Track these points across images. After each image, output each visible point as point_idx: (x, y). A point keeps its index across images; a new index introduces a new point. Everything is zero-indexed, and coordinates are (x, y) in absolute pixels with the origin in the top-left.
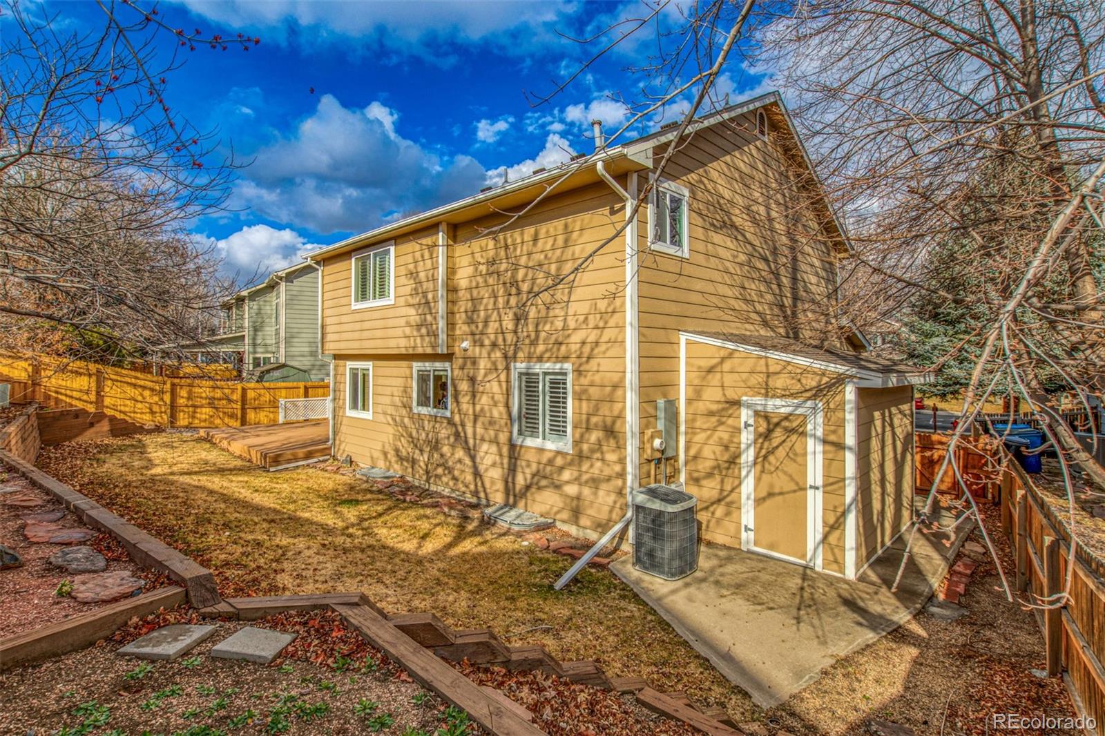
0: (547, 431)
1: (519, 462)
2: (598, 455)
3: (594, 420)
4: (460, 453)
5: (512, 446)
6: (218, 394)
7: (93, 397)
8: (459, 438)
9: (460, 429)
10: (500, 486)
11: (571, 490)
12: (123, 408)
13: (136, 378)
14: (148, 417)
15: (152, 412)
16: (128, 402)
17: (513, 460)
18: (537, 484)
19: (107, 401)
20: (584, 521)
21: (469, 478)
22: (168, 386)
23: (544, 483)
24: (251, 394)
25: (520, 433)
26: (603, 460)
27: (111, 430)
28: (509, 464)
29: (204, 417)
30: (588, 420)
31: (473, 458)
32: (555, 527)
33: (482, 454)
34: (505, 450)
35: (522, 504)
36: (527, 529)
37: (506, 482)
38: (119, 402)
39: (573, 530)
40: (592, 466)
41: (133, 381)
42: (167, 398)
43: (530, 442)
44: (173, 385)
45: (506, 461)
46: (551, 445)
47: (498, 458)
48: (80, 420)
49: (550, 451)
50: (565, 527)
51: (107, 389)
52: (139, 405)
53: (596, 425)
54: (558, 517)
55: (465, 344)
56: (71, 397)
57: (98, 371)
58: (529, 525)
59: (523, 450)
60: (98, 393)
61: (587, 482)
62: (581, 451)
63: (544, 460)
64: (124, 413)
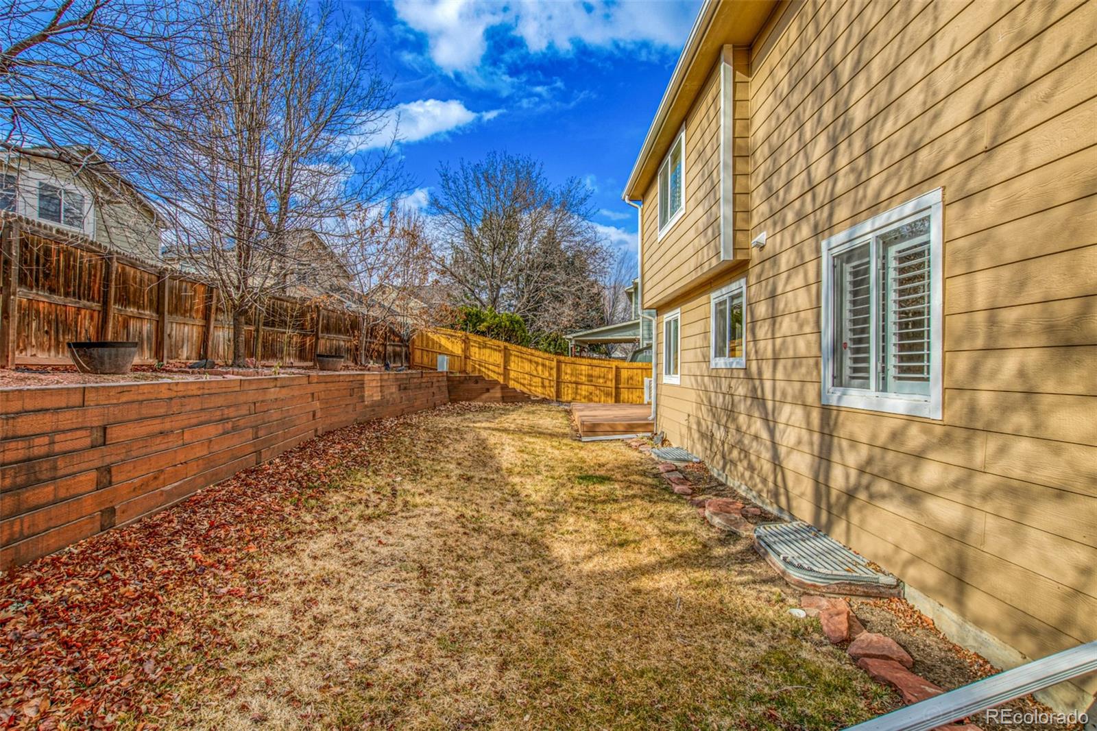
0: (892, 372)
1: (836, 440)
2: (1021, 419)
3: (1010, 317)
4: (758, 426)
5: (826, 410)
6: (596, 372)
7: (501, 370)
8: (757, 399)
9: (757, 383)
10: (807, 486)
11: (947, 511)
12: (522, 381)
13: (532, 355)
14: (540, 390)
15: (544, 386)
16: (526, 376)
17: (827, 437)
18: (868, 487)
19: (512, 375)
20: (977, 602)
21: (767, 467)
22: (554, 364)
23: (883, 486)
24: (625, 374)
25: (838, 381)
26: (1038, 436)
27: (503, 397)
28: (821, 445)
29: (583, 393)
30: (992, 322)
31: (772, 432)
32: (900, 597)
33: (781, 426)
34: (816, 416)
35: (840, 528)
36: (819, 582)
37: (816, 481)
38: (521, 376)
39: (947, 619)
40: (1002, 451)
41: (529, 357)
42: (554, 372)
43: (856, 398)
44: (559, 362)
45: (816, 437)
46: (898, 402)
47: (804, 432)
48: (479, 385)
49: (894, 416)
50: (926, 606)
51: (512, 364)
52: (535, 379)
53: (1018, 331)
54: (912, 572)
55: (762, 237)
56: (489, 369)
57: (506, 348)
58: (826, 576)
59: (843, 414)
60: (505, 368)
61: (987, 495)
62: (972, 410)
63: (883, 437)
64: (524, 385)
